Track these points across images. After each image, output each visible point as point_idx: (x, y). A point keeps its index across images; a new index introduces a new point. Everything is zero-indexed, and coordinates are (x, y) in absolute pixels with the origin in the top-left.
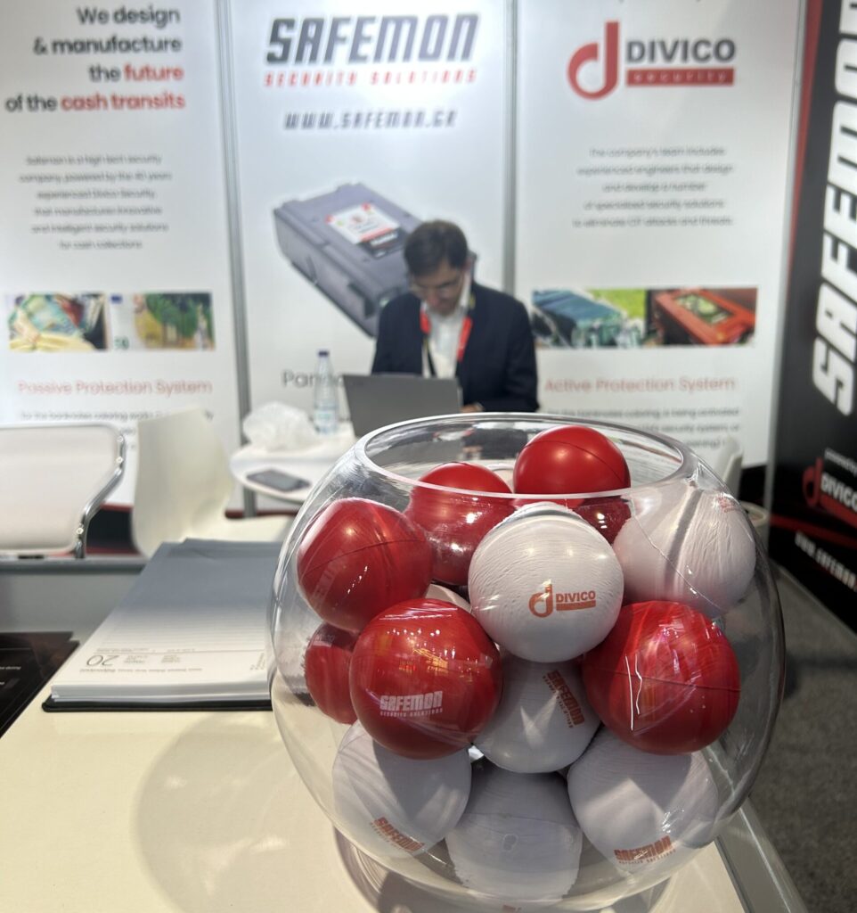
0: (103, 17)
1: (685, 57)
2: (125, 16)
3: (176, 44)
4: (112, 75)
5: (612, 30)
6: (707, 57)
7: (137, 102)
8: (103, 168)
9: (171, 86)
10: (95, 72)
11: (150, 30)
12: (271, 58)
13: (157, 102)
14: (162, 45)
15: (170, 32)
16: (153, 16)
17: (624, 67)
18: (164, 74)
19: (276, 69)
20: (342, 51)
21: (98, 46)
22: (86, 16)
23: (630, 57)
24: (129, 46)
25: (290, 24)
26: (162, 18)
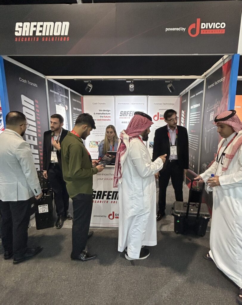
0: (102, 111)
2: (104, 111)
3: (110, 114)
4: (103, 117)
5: (158, 113)
7: (105, 120)
8: (101, 127)
9: (109, 118)
10: (101, 117)
11: (107, 112)
12: (120, 115)
13: (107, 120)
14: (108, 114)
15: (109, 112)
16: (107, 111)
17: (159, 117)
18: (108, 117)
19: (121, 117)
20: (128, 115)
21: (101, 114)
22: (100, 110)
23: (160, 116)
24: (105, 114)
25: (123, 112)
26: (108, 111)
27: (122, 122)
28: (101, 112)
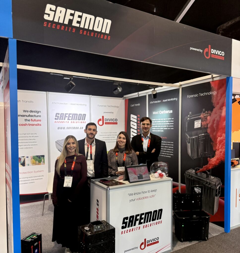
1: (112, 121)
3: (40, 116)
4: (29, 120)
5: (103, 117)
6: (114, 121)
7: (33, 125)
10: (26, 120)
11: (36, 114)
12: (56, 119)
13: (36, 125)
17: (105, 122)
18: (38, 121)
19: (56, 121)
20: (67, 118)
21: (26, 116)
22: (24, 111)
23: (105, 121)
24: (32, 116)
25: (59, 114)
26: (38, 112)
27: (59, 128)
28: (27, 114)
